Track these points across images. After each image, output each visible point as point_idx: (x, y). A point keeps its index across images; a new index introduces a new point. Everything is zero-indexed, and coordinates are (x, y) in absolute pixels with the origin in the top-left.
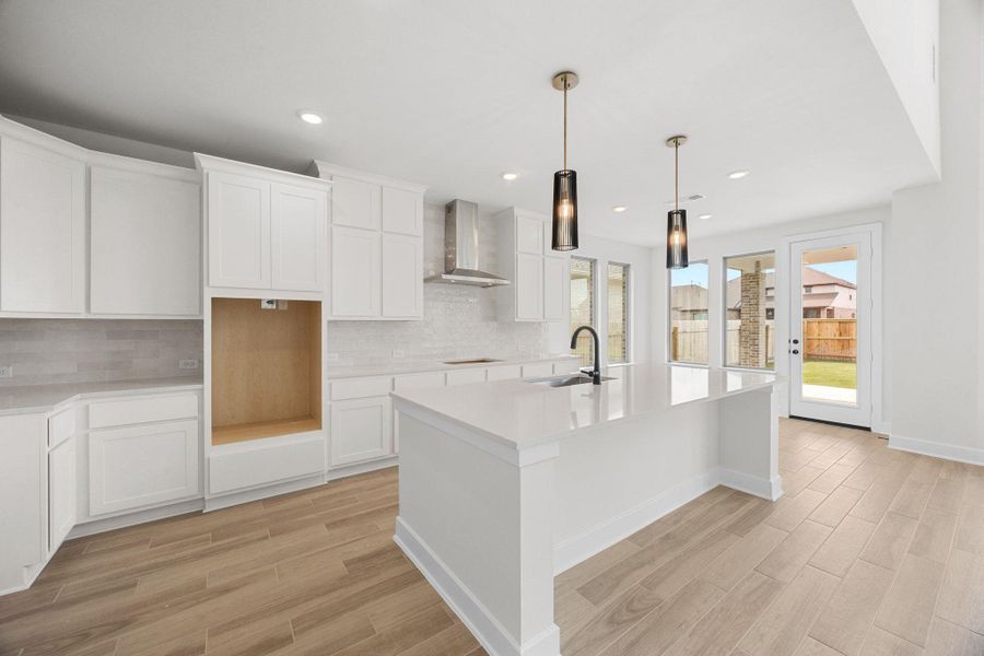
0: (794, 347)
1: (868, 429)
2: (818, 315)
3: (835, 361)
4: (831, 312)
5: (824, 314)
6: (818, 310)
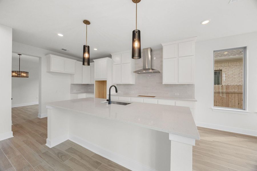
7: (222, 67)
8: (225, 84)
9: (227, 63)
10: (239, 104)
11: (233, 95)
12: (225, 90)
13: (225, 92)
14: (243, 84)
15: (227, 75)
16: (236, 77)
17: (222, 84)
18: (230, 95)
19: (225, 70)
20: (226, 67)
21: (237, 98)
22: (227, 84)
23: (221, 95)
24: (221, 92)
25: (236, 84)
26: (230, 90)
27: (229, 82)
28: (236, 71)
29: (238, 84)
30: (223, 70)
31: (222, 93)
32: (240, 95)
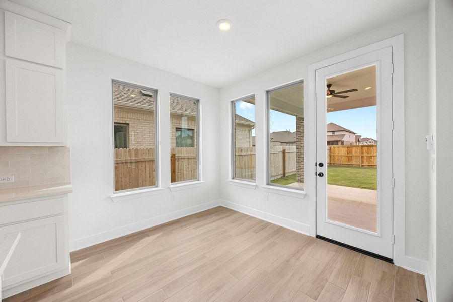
0: (320, 170)
1: (390, 261)
2: (337, 144)
3: (345, 167)
4: (342, 143)
5: (340, 143)
6: (337, 142)
7: (129, 120)
8: (134, 147)
9: (136, 114)
10: (150, 177)
11: (144, 164)
12: (133, 158)
13: (135, 161)
14: (155, 147)
15: (136, 134)
16: (146, 137)
17: (130, 147)
18: (140, 164)
19: (134, 125)
20: (135, 120)
21: (148, 169)
22: (136, 147)
23: (129, 165)
24: (129, 161)
25: (147, 147)
26: (141, 157)
27: (139, 145)
28: (146, 128)
29: (149, 148)
30: (130, 125)
31: (131, 162)
32: (151, 162)
